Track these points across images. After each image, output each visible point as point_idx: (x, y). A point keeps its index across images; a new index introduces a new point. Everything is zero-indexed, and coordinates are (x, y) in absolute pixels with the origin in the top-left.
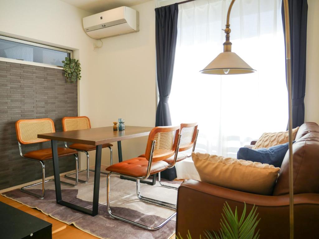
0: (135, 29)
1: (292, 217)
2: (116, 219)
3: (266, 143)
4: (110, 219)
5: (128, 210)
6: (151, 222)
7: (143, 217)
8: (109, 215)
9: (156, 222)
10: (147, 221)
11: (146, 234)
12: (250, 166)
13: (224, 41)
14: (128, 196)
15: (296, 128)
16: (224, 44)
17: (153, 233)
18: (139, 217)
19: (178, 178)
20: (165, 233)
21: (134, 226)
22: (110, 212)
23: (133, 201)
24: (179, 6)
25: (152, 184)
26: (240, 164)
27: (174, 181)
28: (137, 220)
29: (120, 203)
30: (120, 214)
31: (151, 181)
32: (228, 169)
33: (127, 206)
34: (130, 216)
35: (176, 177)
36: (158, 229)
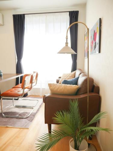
0: (2, 24)
1: (88, 100)
2: (7, 117)
3: (65, 77)
4: (4, 118)
5: (11, 112)
6: (24, 115)
7: (19, 113)
8: (3, 116)
9: (26, 115)
10: (22, 115)
11: (24, 120)
12: (70, 86)
13: (66, 42)
14: (8, 106)
15: (75, 71)
16: (66, 43)
17: (27, 119)
18: (18, 114)
19: (28, 95)
20: (32, 118)
21: (17, 118)
22: (4, 115)
23: (11, 108)
24: (25, 15)
25: (17, 99)
26: (67, 86)
27: (27, 97)
28: (17, 115)
29: (6, 110)
30: (8, 115)
31: (17, 98)
32: (62, 88)
33: (10, 111)
34: (14, 114)
35: (27, 95)
36: (28, 117)
